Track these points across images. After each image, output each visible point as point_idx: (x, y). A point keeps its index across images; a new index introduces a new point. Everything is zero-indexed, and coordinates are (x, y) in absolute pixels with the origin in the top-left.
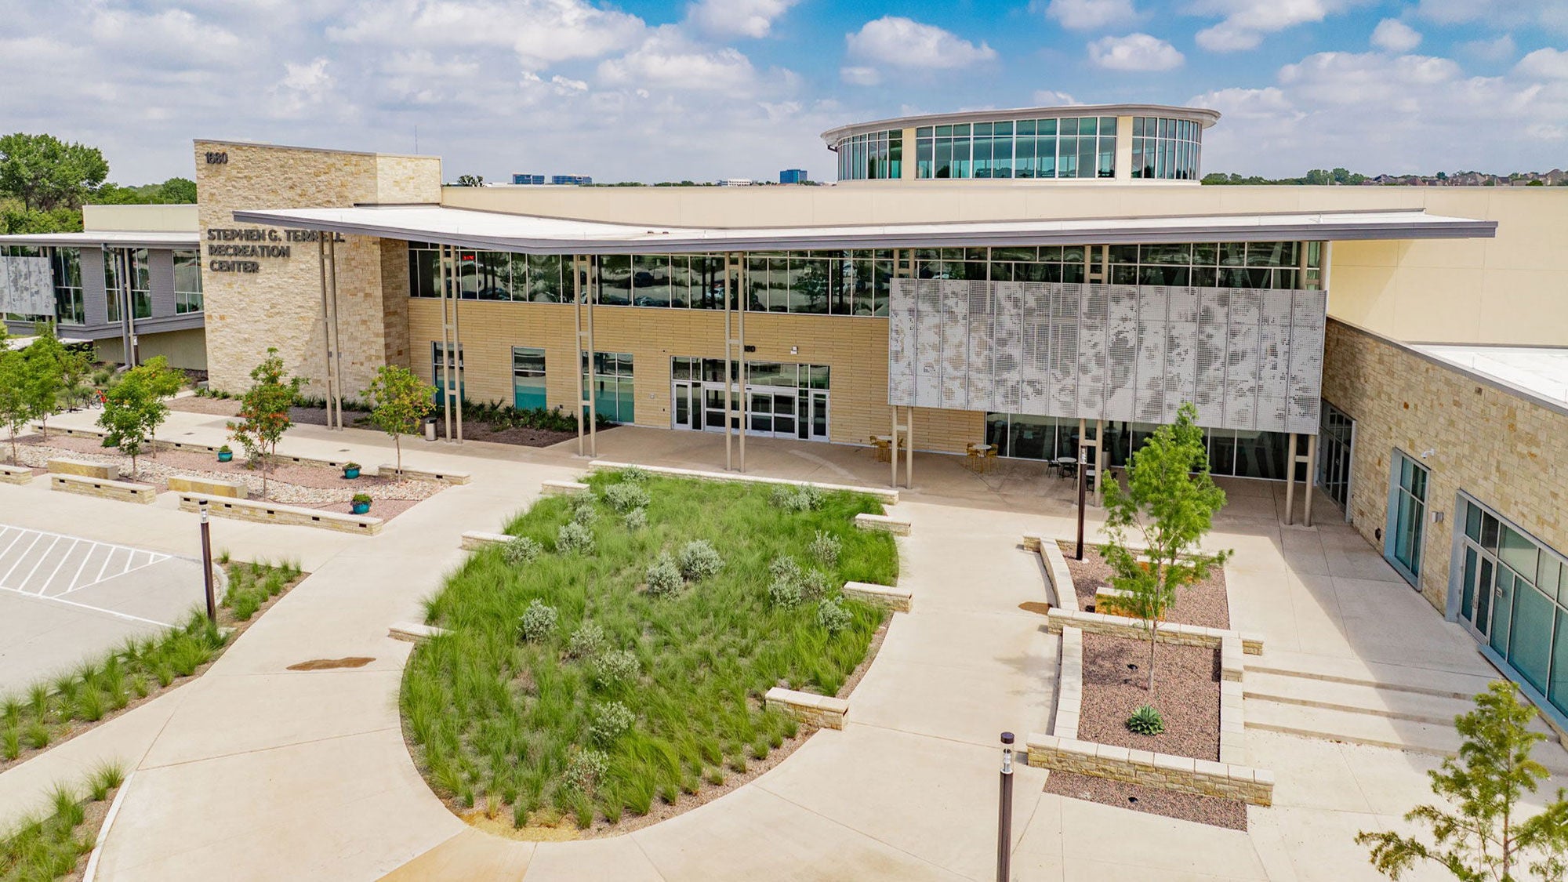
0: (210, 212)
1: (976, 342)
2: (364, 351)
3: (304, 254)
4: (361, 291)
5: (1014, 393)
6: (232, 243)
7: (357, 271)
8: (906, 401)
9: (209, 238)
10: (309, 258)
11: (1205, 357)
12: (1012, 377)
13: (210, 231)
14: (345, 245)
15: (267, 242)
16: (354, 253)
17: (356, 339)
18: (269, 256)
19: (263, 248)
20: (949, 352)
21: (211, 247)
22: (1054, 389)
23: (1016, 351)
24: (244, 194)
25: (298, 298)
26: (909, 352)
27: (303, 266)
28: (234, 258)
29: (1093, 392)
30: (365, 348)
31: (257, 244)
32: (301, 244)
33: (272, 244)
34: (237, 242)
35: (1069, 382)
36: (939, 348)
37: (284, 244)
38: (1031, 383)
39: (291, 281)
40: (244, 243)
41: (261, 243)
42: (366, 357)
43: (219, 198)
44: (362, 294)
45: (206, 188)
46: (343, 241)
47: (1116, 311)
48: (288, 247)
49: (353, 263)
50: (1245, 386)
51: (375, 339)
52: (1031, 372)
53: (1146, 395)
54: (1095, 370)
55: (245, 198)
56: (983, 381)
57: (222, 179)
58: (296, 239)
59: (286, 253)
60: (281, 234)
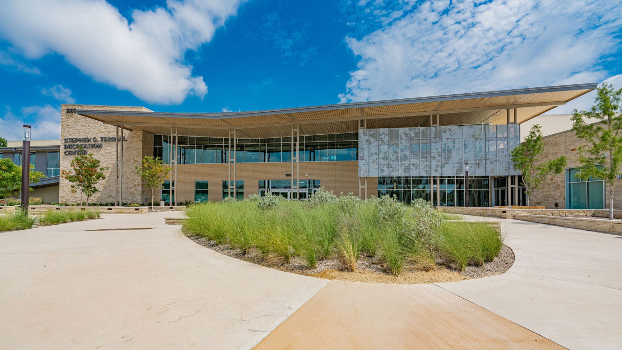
0: (66, 132)
1: (392, 151)
2: (133, 183)
3: (108, 146)
4: (133, 159)
5: (407, 169)
6: (75, 144)
7: (131, 152)
8: (366, 175)
9: (65, 142)
10: (110, 148)
12: (407, 163)
13: (65, 139)
14: (127, 142)
15: (92, 142)
16: (131, 145)
17: (129, 178)
18: (92, 148)
19: (90, 145)
20: (382, 155)
21: (65, 146)
22: (422, 166)
23: (408, 153)
24: (83, 124)
25: (104, 164)
26: (366, 156)
27: (107, 151)
28: (76, 150)
29: (437, 166)
30: (133, 182)
31: (87, 143)
32: (107, 143)
33: (94, 143)
34: (78, 143)
35: (428, 163)
36: (378, 154)
37: (100, 143)
38: (413, 165)
39: (102, 157)
40: (81, 143)
41: (89, 143)
42: (133, 185)
43: (71, 126)
44: (133, 161)
45: (65, 123)
46: (126, 140)
47: (444, 136)
48: (101, 144)
49: (130, 149)
50: (493, 160)
51: (138, 178)
52: (413, 161)
53: (457, 166)
54: (438, 158)
55: (84, 126)
56: (395, 165)
57: (73, 119)
58: (105, 140)
59: (100, 146)
60: (98, 139)
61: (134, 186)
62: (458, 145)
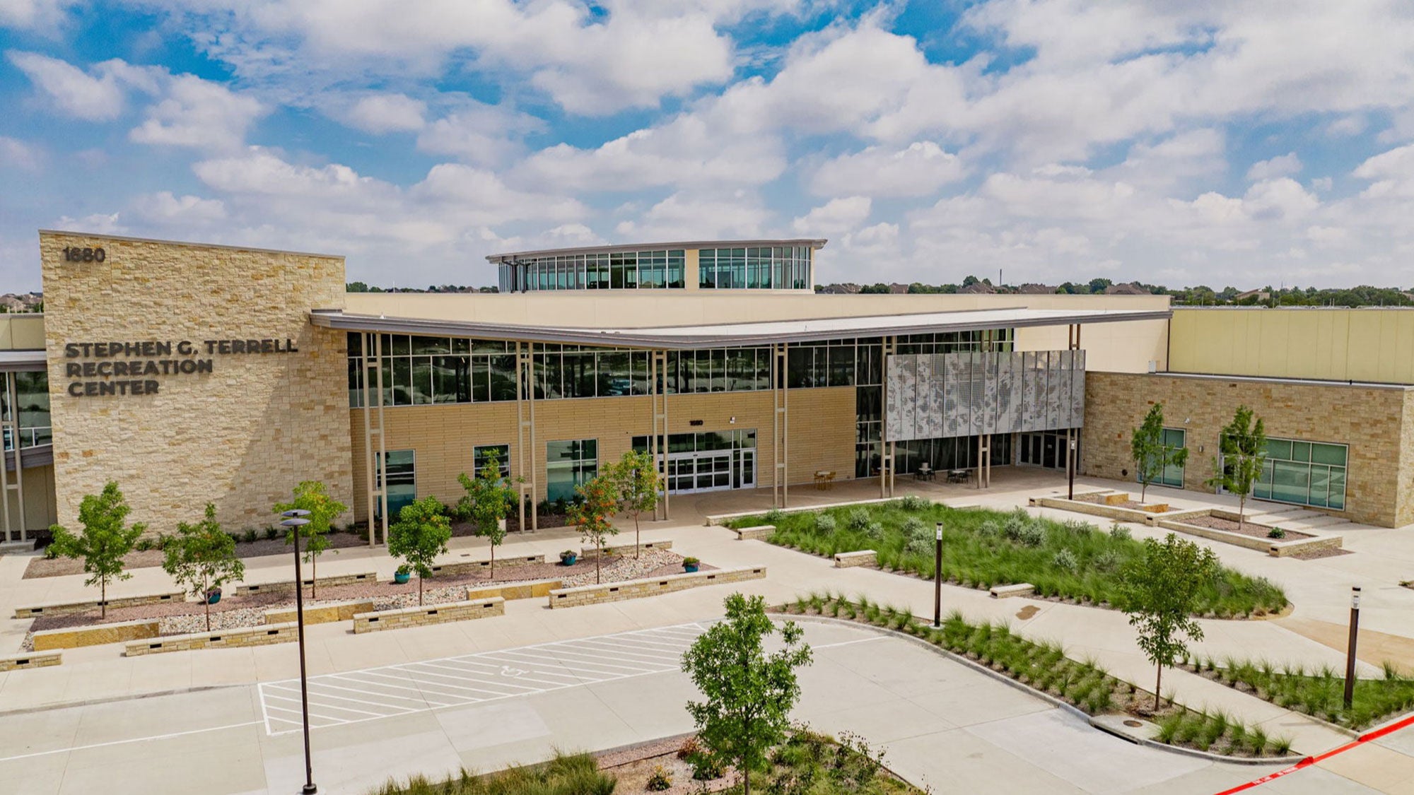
0: (70, 322)
1: (934, 393)
2: (322, 469)
3: (234, 367)
4: (319, 403)
5: (954, 425)
6: (112, 360)
7: (313, 382)
8: (898, 438)
9: (68, 356)
10: (242, 371)
11: (1039, 390)
12: (953, 413)
13: (69, 347)
14: (296, 355)
15: (174, 355)
16: (312, 363)
17: (312, 457)
18: (176, 372)
19: (165, 364)
20: (920, 402)
21: (69, 366)
22: (973, 419)
23: (954, 397)
24: (134, 300)
25: (222, 419)
26: (898, 404)
27: (230, 382)
28: (113, 378)
29: (991, 418)
30: (325, 465)
31: (156, 360)
32: (228, 358)
33: (181, 359)
34: (120, 358)
35: (980, 412)
36: (914, 400)
37: (203, 357)
38: (962, 416)
39: (214, 399)
40: (133, 358)
41: (163, 357)
42: (325, 475)
43: (89, 305)
44: (322, 407)
45: (61, 292)
46: (296, 351)
48: (210, 361)
49: (309, 374)
50: (1055, 405)
51: (339, 454)
52: (962, 410)
53: (1015, 415)
54: (993, 405)
55: (135, 304)
56: (937, 418)
57: (93, 281)
58: (223, 350)
59: (206, 367)
60: (195, 345)
61: (330, 476)
62: (1018, 382)
